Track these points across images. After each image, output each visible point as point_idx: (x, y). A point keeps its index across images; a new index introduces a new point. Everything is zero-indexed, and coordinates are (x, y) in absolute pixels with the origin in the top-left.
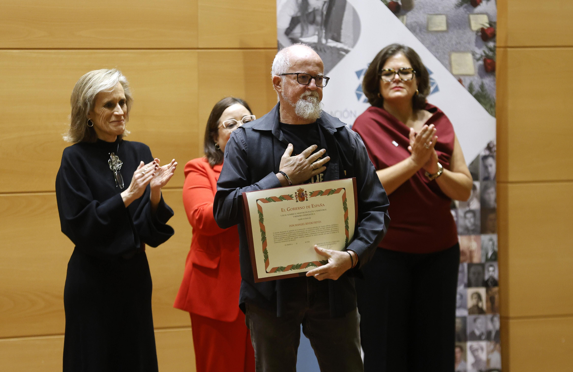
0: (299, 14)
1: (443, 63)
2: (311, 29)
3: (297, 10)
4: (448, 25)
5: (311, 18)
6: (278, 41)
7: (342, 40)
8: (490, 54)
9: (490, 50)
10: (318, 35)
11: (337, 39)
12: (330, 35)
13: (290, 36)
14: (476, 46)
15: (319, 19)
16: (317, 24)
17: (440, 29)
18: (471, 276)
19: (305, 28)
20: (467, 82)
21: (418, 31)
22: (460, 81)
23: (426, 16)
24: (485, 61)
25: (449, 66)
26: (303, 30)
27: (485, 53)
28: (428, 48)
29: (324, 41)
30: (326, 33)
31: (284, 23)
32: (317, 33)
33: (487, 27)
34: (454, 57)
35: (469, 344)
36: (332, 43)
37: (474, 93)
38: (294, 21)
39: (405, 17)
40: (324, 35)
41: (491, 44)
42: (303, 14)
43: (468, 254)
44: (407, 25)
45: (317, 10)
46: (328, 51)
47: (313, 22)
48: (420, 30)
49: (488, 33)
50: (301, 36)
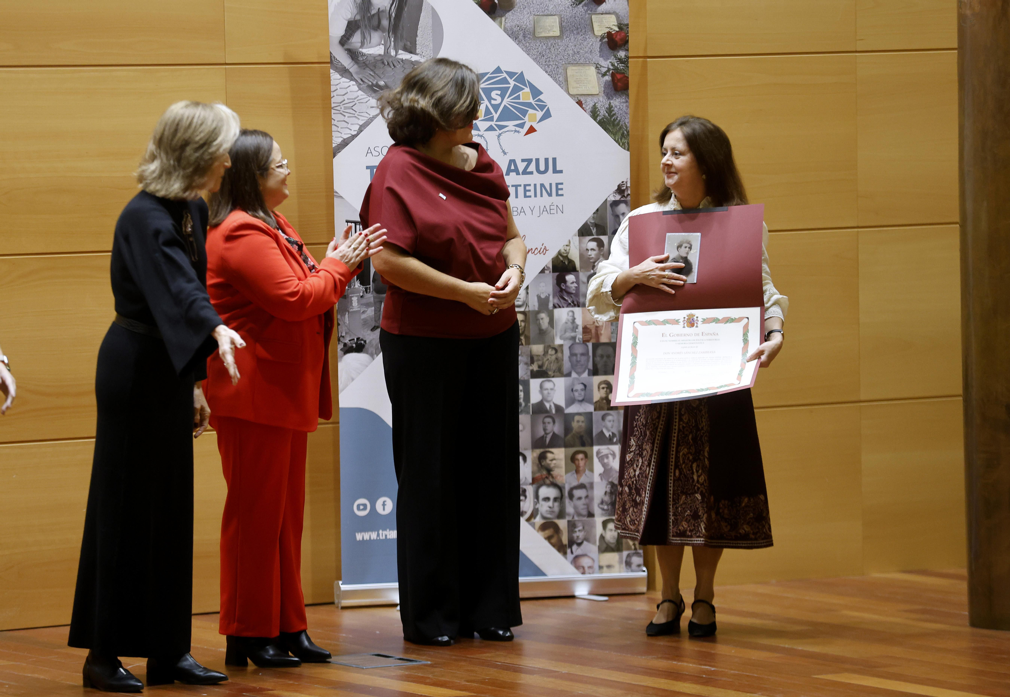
0: (358, 17)
1: (555, 80)
2: (376, 36)
3: (355, 11)
4: (562, 28)
5: (375, 22)
6: (331, 53)
7: (417, 51)
8: (621, 66)
9: (621, 61)
10: (385, 45)
11: (412, 50)
12: (401, 44)
13: (346, 47)
14: (600, 56)
15: (385, 23)
16: (383, 31)
17: (551, 34)
18: (598, 359)
19: (367, 35)
20: (589, 104)
21: (521, 37)
22: (580, 103)
23: (531, 18)
24: (613, 75)
25: (564, 84)
26: (364, 37)
27: (613, 65)
28: (535, 60)
29: (393, 53)
30: (394, 41)
31: (337, 29)
32: (383, 42)
33: (614, 31)
34: (570, 71)
35: (596, 448)
36: (404, 55)
37: (599, 118)
38: (352, 27)
39: (503, 19)
40: (392, 43)
41: (622, 54)
42: (363, 17)
43: (593, 331)
44: (505, 30)
45: (383, 11)
46: (398, 66)
47: (378, 27)
48: (524, 37)
49: (618, 38)
50: (362, 46)
